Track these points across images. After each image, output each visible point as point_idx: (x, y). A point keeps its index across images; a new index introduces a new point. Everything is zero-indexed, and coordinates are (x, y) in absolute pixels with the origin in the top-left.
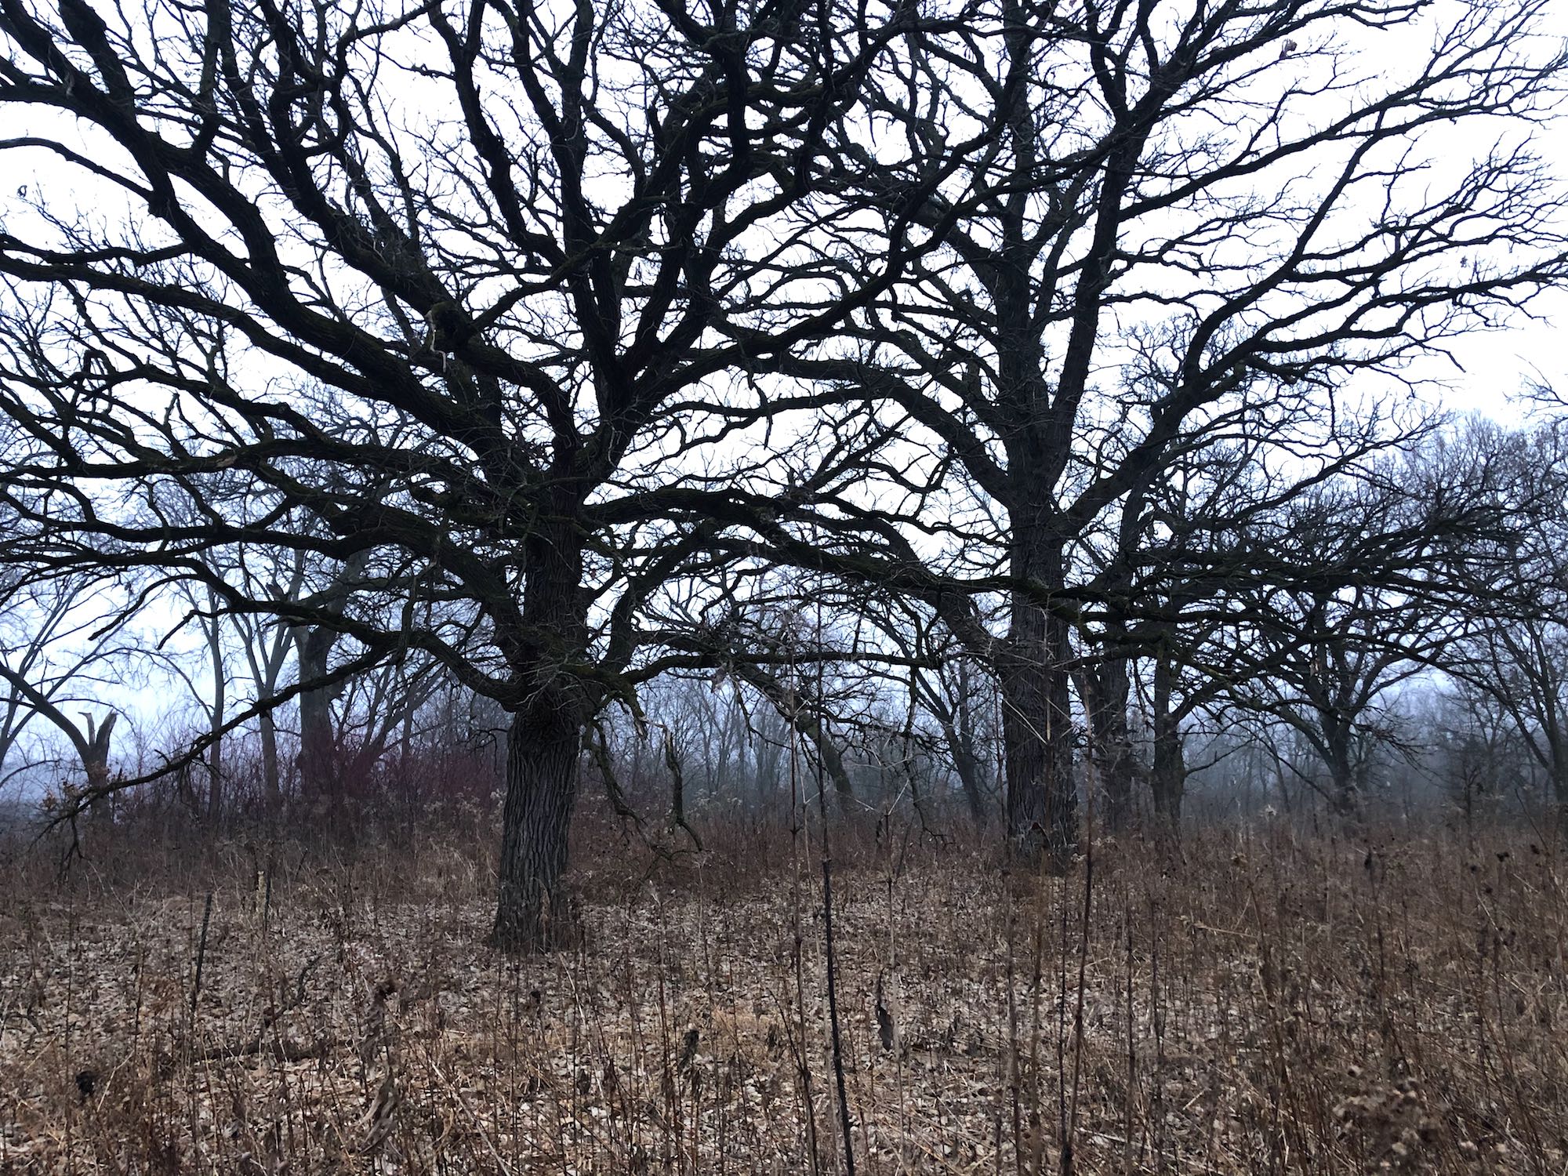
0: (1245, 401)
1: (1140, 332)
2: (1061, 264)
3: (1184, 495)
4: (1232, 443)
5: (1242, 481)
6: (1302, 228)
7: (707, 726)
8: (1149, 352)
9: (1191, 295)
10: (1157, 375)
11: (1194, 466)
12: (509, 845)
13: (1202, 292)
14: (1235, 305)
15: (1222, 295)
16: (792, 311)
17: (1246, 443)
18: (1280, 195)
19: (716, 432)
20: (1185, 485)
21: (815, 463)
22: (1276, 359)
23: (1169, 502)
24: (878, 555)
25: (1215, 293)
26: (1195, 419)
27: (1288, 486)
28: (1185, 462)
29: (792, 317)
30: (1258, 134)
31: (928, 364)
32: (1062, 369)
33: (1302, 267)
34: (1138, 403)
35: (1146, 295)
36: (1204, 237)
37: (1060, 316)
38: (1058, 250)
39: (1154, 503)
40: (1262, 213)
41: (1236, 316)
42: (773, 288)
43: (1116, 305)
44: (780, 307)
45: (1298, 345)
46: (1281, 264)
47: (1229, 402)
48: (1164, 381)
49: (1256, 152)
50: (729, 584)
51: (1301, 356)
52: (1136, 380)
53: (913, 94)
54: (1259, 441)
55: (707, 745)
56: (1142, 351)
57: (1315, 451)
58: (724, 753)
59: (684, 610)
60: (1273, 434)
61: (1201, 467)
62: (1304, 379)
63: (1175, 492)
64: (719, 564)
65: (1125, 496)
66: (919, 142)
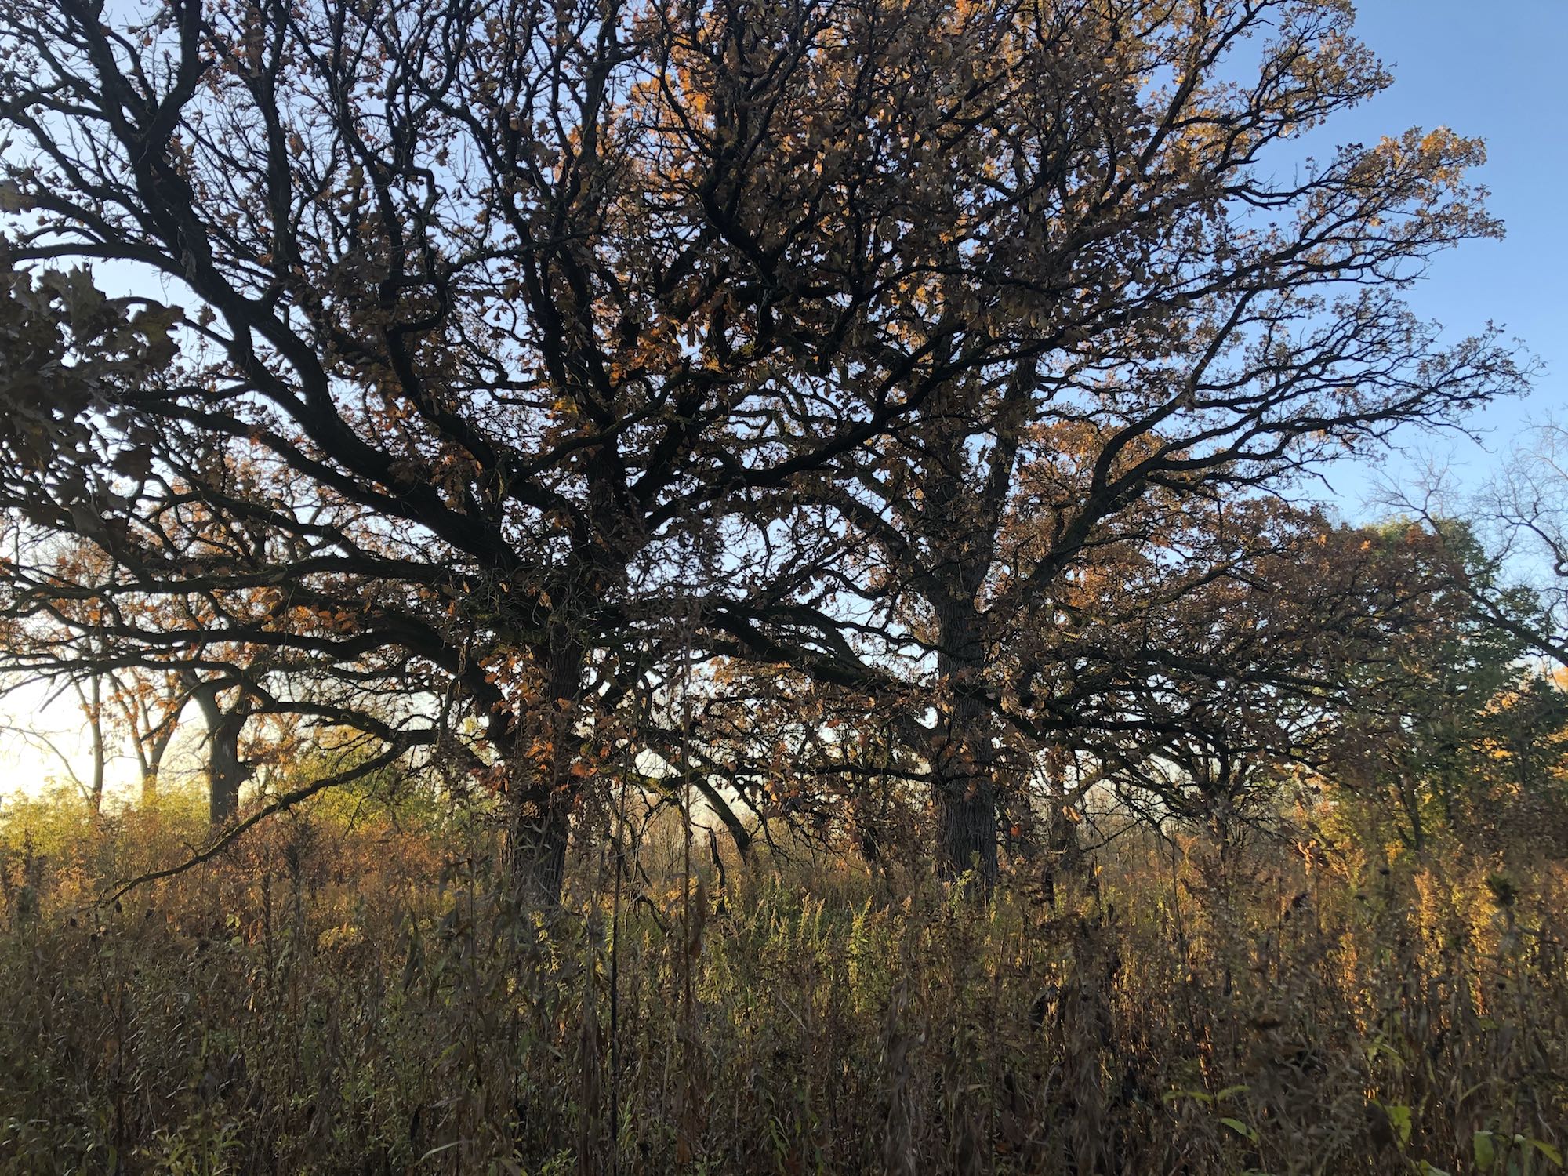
9: (1093, 414)
13: (1103, 411)
22: (1170, 474)
25: (1117, 413)
33: (1195, 396)
37: (983, 429)
41: (1136, 440)
45: (1192, 464)
51: (1195, 473)
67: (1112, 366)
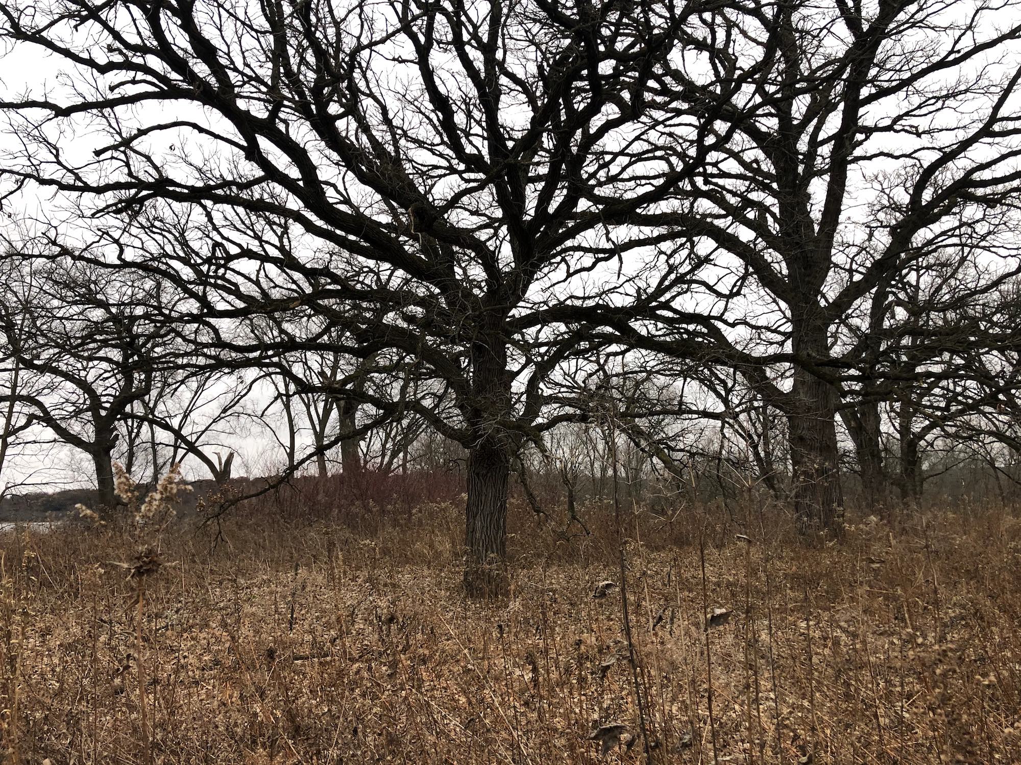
0: (960, 220)
1: (881, 178)
2: (820, 138)
3: (917, 287)
4: (950, 250)
5: (960, 276)
6: (996, 99)
7: (592, 453)
8: (887, 191)
9: (915, 151)
10: (895, 207)
11: (923, 268)
12: (470, 531)
13: (923, 149)
14: (948, 156)
15: (940, 150)
16: (638, 182)
17: (963, 250)
18: (980, 77)
19: (590, 264)
20: (918, 281)
21: (654, 283)
22: (980, 192)
23: (907, 293)
24: (700, 339)
25: (934, 148)
26: (922, 236)
27: (995, 278)
28: (917, 265)
29: (638, 185)
30: (959, 39)
31: (730, 211)
32: (823, 209)
33: (997, 127)
34: (882, 226)
35: (882, 154)
36: (924, 111)
37: (820, 173)
38: (818, 129)
39: (894, 294)
40: (966, 91)
41: (950, 164)
42: (624, 169)
43: (861, 162)
44: (629, 180)
45: (996, 181)
46: (981, 125)
47: (947, 222)
48: (900, 212)
49: (959, 51)
50: (602, 361)
51: (1000, 188)
52: (879, 211)
53: (713, 33)
54: (972, 247)
55: (592, 465)
56: (883, 191)
57: (1014, 252)
58: (604, 470)
59: (573, 379)
60: (980, 243)
61: (928, 268)
62: (1002, 204)
63: (911, 285)
64: (595, 348)
65: (874, 290)
66: (719, 65)
67: (931, 112)
